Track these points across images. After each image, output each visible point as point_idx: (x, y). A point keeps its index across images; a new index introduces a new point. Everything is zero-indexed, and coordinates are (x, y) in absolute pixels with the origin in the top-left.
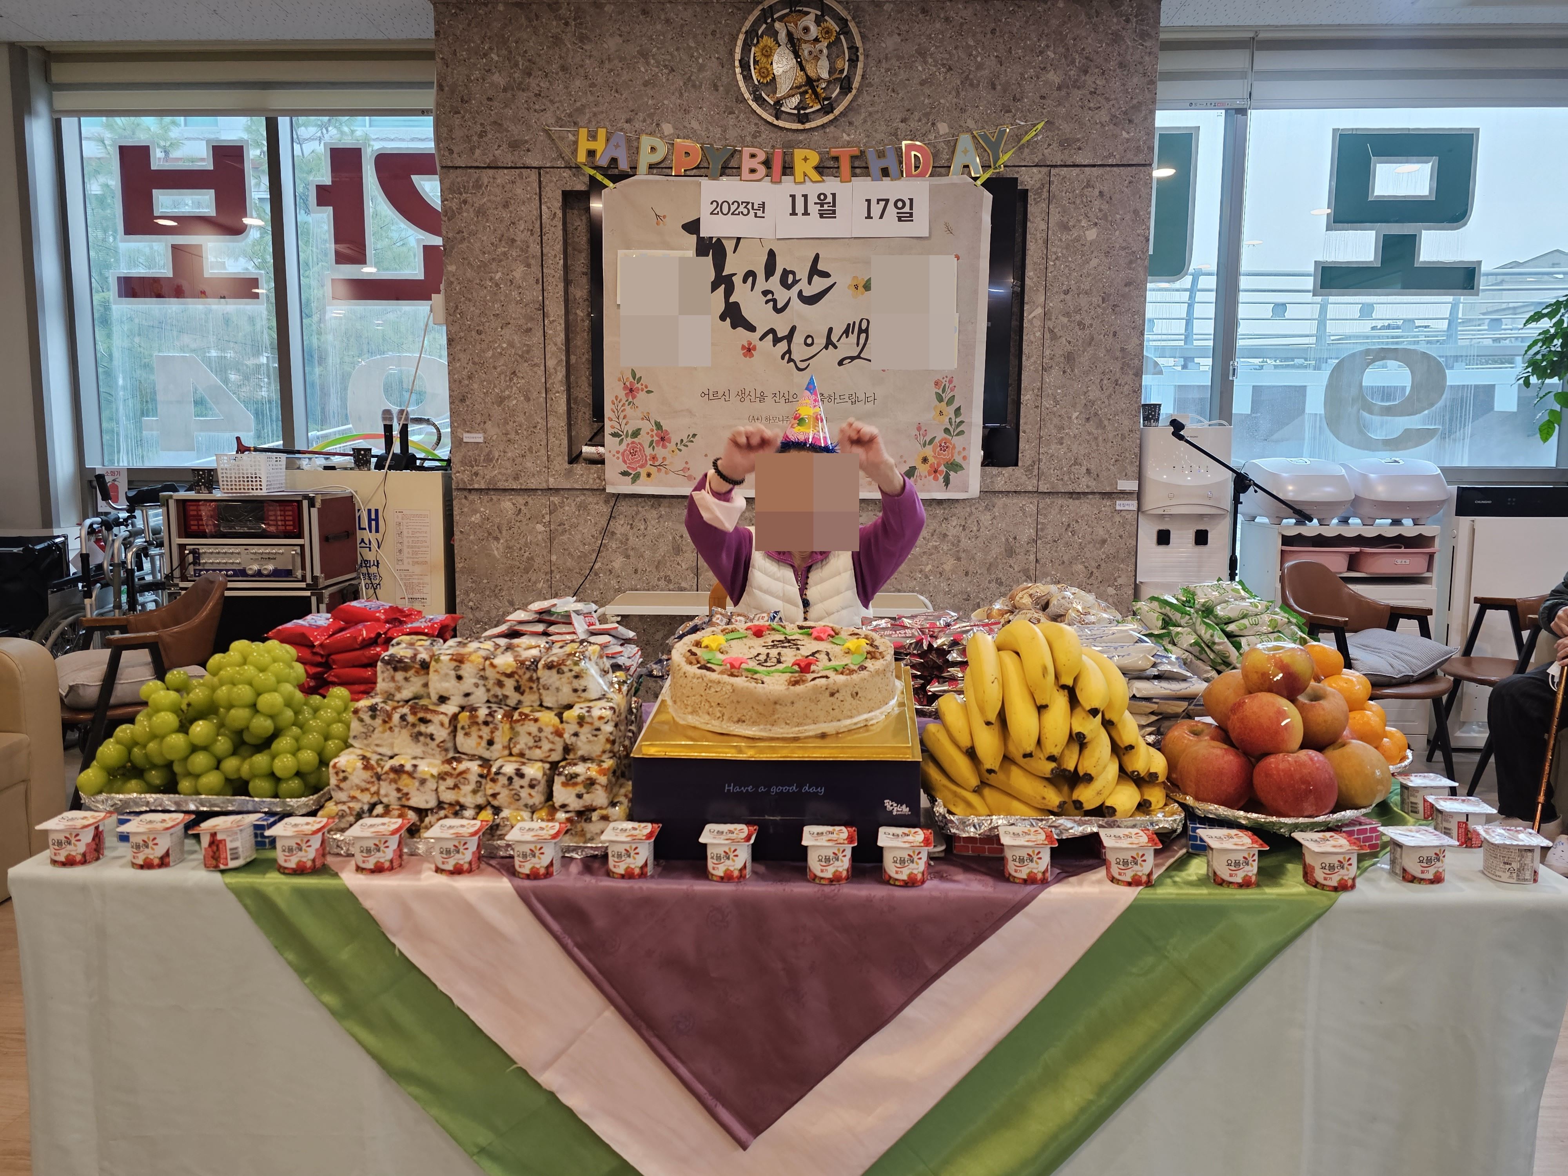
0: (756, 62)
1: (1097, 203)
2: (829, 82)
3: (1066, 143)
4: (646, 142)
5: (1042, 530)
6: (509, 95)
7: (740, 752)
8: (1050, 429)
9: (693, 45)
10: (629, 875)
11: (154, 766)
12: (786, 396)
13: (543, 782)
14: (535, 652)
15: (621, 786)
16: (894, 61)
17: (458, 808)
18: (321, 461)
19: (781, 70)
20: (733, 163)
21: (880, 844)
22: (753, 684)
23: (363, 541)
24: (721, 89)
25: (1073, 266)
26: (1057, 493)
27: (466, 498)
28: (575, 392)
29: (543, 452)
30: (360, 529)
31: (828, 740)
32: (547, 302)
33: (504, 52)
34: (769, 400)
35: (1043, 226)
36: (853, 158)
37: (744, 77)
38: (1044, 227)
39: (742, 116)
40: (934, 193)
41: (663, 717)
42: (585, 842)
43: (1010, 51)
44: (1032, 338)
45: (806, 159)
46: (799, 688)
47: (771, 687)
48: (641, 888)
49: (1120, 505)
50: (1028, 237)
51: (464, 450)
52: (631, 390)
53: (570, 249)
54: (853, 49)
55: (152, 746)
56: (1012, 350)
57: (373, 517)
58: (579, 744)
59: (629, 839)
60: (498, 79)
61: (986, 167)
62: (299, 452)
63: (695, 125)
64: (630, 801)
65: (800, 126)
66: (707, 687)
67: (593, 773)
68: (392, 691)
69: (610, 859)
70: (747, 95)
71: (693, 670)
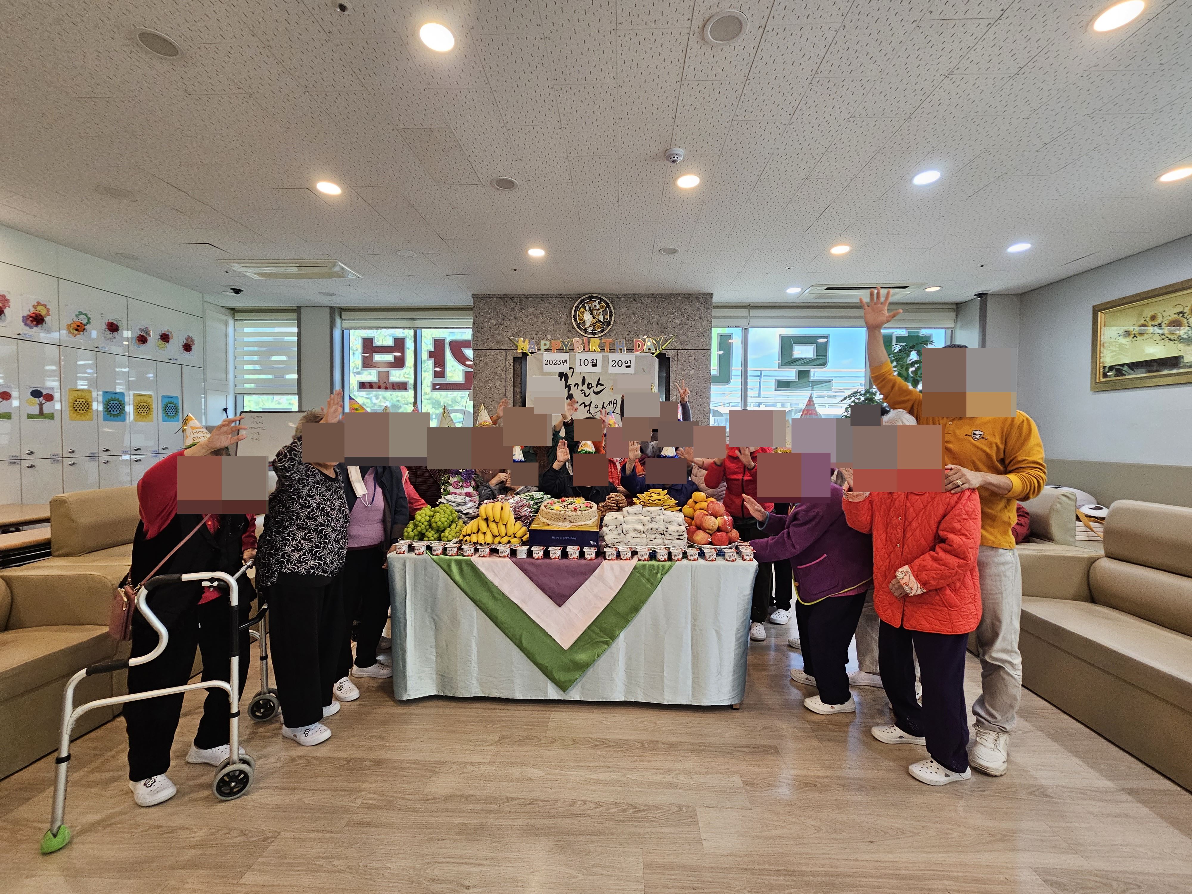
1: (693, 362)
3: (682, 343)
4: (542, 341)
6: (497, 326)
9: (558, 310)
16: (624, 316)
20: (571, 348)
24: (567, 324)
33: (496, 313)
38: (676, 370)
39: (574, 333)
40: (637, 358)
43: (663, 313)
50: (670, 374)
53: (515, 375)
60: (494, 321)
61: (656, 350)
63: (558, 336)
70: (575, 326)
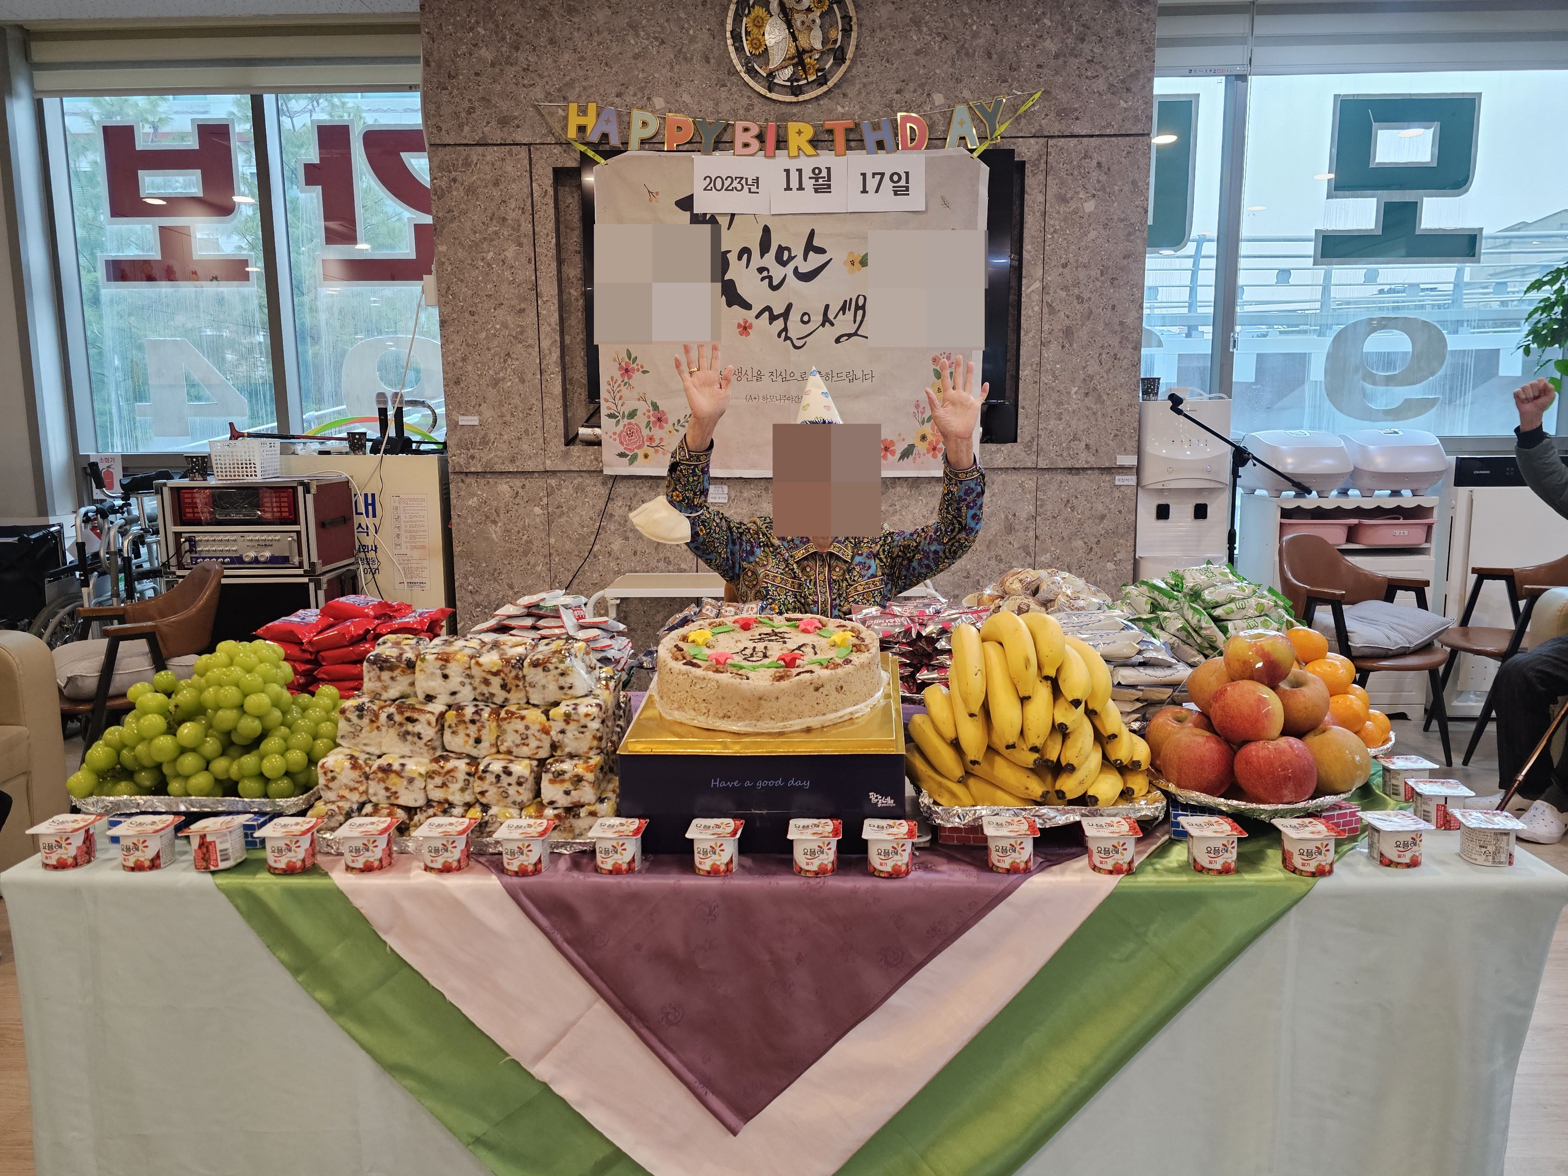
0: (748, 33)
1: (1095, 175)
2: (822, 53)
3: (1063, 113)
4: (637, 116)
5: (1042, 506)
6: (497, 70)
7: (726, 747)
8: (1048, 405)
9: (683, 16)
10: (616, 871)
11: (144, 768)
12: (783, 374)
13: (531, 780)
14: (520, 650)
15: (609, 782)
16: (888, 30)
17: (446, 806)
18: (316, 446)
19: (773, 41)
20: (726, 138)
21: (864, 836)
22: (738, 680)
23: (360, 526)
24: (712, 61)
25: (1071, 239)
26: (1056, 469)
27: (463, 481)
28: (570, 373)
29: (539, 433)
30: (357, 513)
31: (813, 734)
32: (540, 282)
33: (491, 26)
34: (766, 378)
35: (1041, 198)
36: (848, 131)
37: (736, 49)
38: (1042, 200)
39: (734, 89)
40: (930, 165)
41: (649, 713)
42: (574, 838)
43: (1006, 19)
44: (1030, 313)
45: (799, 133)
46: (784, 684)
47: (756, 683)
48: (628, 883)
49: (1120, 480)
50: (1026, 209)
51: (459, 433)
52: (627, 371)
53: (562, 227)
54: (847, 18)
55: (140, 748)
56: (1011, 324)
57: (370, 501)
58: (566, 741)
59: (616, 835)
60: (486, 54)
61: (982, 138)
62: (293, 437)
63: (686, 98)
64: (618, 796)
65: (793, 99)
66: (693, 684)
67: (580, 770)
68: (379, 690)
69: (598, 855)
70: (739, 68)
71: (679, 666)
